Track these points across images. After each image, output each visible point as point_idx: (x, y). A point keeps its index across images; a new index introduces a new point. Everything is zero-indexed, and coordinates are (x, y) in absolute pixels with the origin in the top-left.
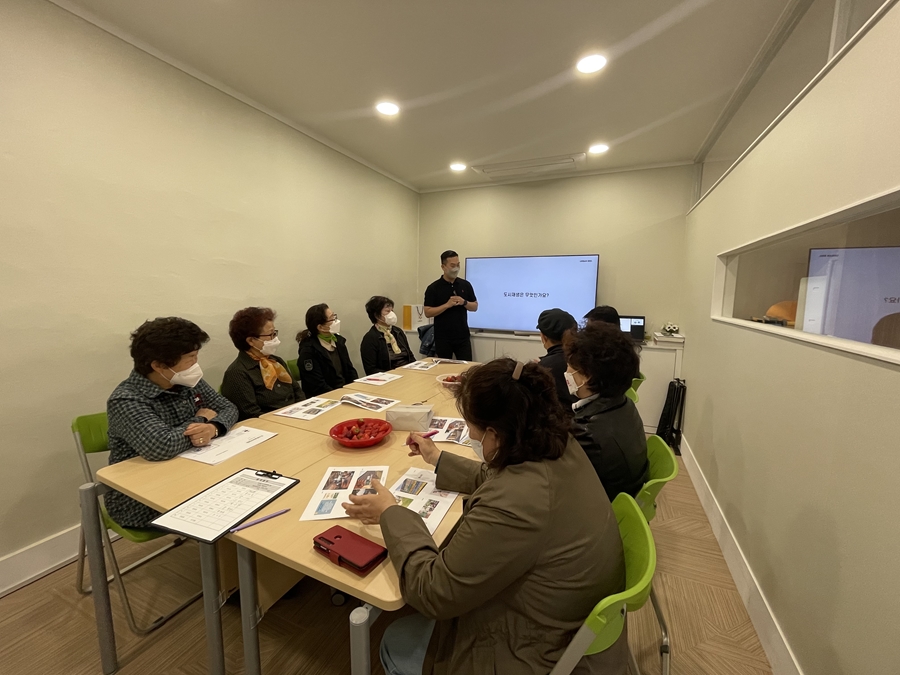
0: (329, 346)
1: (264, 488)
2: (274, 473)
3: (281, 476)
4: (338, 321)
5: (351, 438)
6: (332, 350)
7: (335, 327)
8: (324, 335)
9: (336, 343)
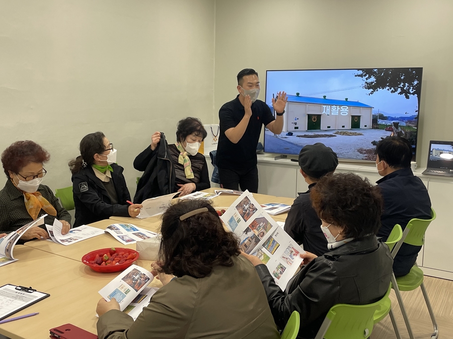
0: (103, 177)
1: (21, 298)
2: (30, 288)
3: (36, 291)
4: (115, 150)
5: (100, 264)
6: (107, 181)
7: (112, 157)
8: (99, 165)
9: (111, 173)
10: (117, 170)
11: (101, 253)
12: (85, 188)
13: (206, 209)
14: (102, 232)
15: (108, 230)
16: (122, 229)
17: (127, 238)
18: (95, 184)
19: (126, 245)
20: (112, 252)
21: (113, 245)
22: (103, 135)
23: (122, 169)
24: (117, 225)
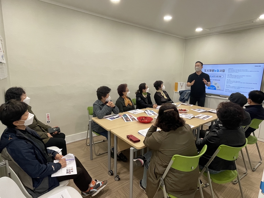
0: (145, 96)
4: (148, 89)
5: (142, 120)
6: (146, 97)
7: (147, 90)
8: (144, 93)
9: (147, 95)
10: (149, 94)
11: (142, 117)
12: (140, 99)
13: (173, 110)
14: (144, 111)
15: (145, 111)
16: (149, 111)
17: (149, 114)
18: (142, 98)
19: (149, 116)
20: (145, 118)
21: (146, 116)
22: (145, 84)
23: (150, 94)
24: (148, 110)
